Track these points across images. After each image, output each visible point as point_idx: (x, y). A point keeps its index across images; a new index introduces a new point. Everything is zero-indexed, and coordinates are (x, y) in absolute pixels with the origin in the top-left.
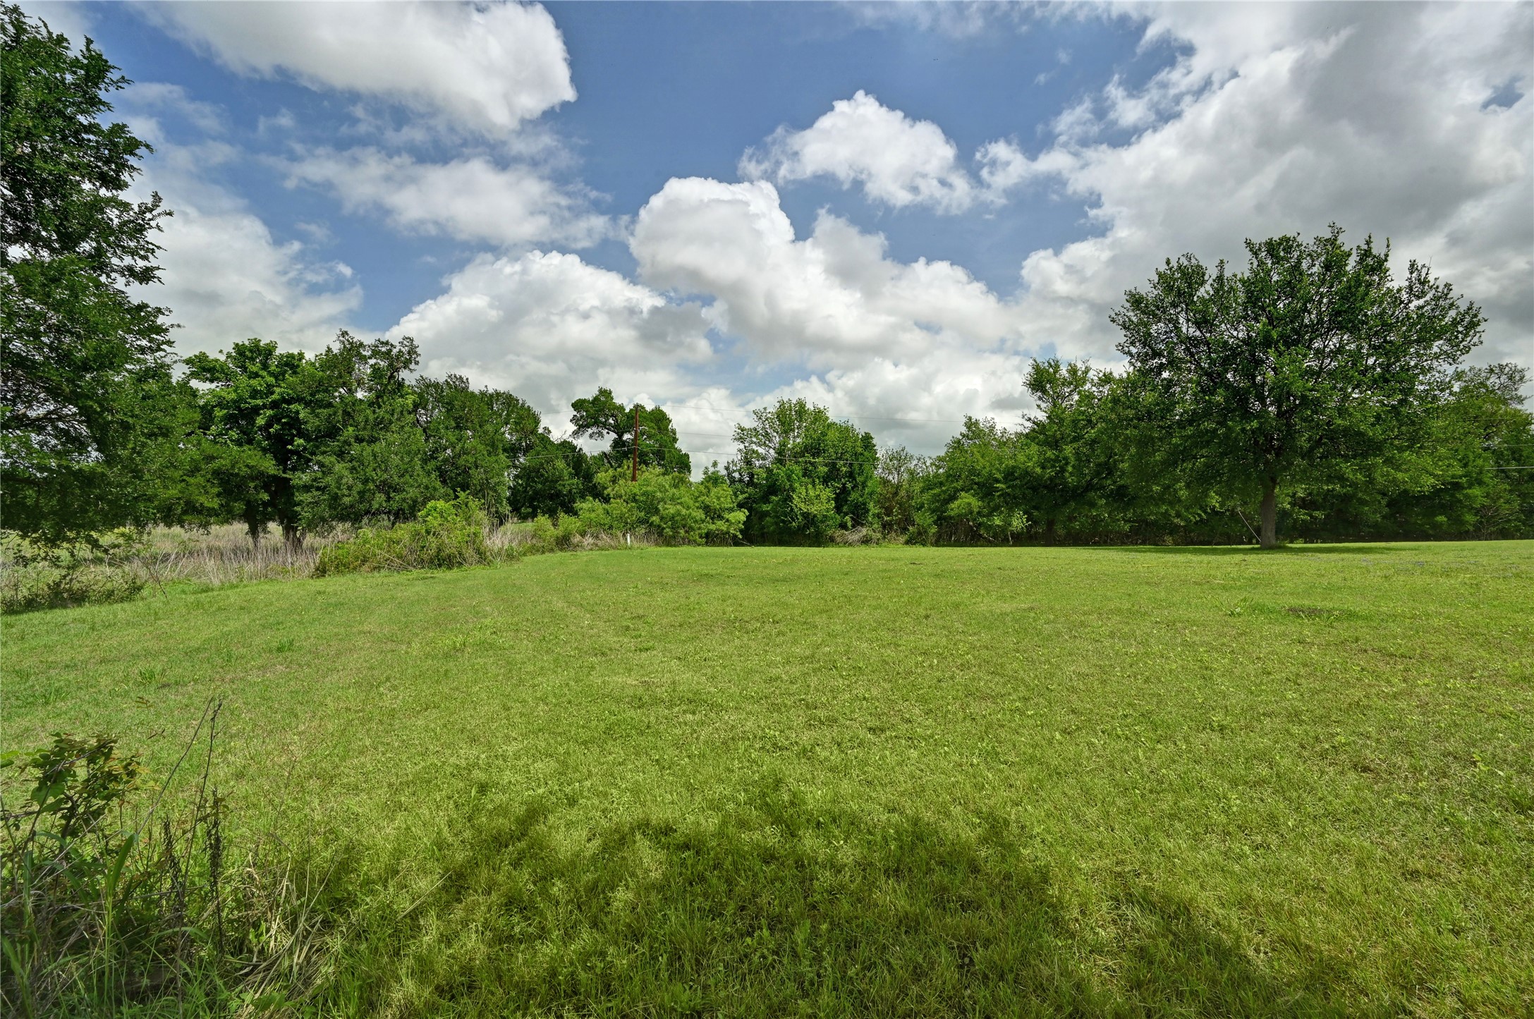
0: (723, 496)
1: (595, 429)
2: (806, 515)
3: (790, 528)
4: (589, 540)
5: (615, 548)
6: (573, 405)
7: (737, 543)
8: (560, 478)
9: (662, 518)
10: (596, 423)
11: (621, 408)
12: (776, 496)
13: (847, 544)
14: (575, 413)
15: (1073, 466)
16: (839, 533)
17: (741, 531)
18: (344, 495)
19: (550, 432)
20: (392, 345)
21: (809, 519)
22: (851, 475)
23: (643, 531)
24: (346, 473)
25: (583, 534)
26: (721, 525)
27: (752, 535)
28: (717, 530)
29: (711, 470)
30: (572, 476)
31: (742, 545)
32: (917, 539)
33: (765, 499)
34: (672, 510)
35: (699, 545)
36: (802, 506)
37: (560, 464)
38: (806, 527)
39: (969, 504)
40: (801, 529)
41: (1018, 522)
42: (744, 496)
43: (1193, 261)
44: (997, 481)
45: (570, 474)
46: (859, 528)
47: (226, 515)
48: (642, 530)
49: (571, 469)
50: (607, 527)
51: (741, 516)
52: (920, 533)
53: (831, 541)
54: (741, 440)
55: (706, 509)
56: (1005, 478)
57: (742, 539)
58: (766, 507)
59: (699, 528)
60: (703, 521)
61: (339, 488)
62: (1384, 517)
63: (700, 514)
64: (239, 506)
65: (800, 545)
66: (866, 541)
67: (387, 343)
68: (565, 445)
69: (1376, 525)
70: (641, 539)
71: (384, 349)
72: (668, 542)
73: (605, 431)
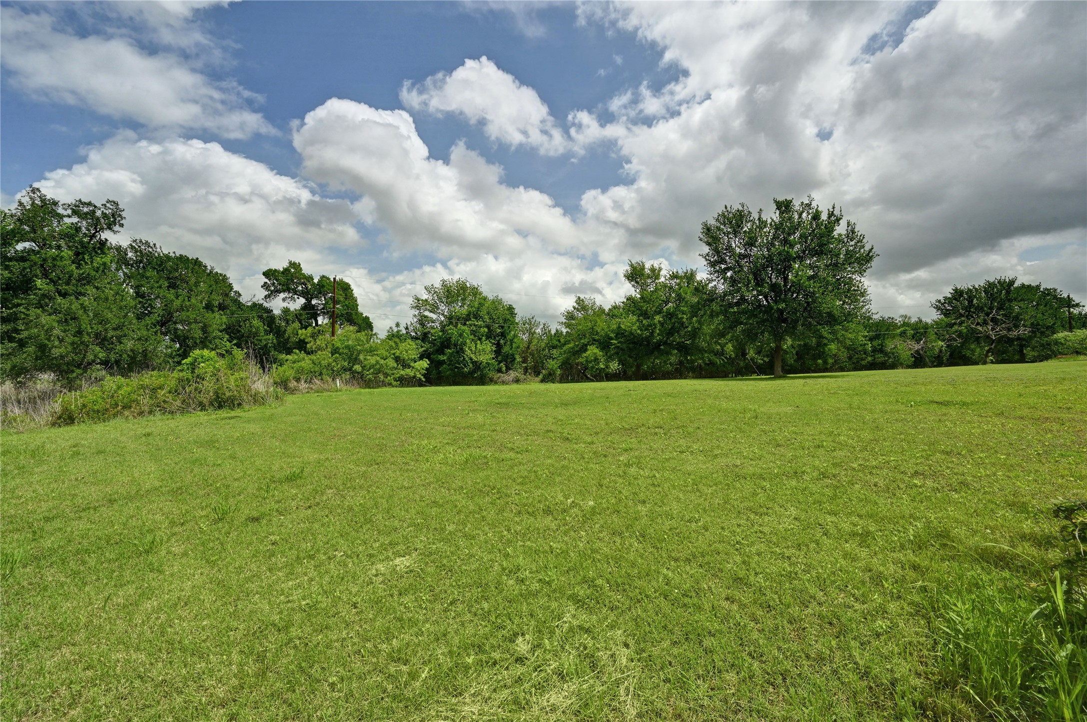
0: (410, 349)
1: (286, 295)
2: (474, 363)
3: (463, 373)
4: (303, 385)
5: (329, 391)
6: (264, 274)
7: (421, 384)
8: (256, 334)
9: (364, 367)
10: (288, 290)
11: (310, 278)
12: (450, 349)
13: (504, 383)
14: (267, 280)
15: (659, 330)
16: (496, 376)
17: (424, 375)
18: (53, 347)
19: (240, 295)
20: (95, 207)
21: (477, 365)
23: (348, 377)
24: (55, 324)
25: (298, 380)
26: (409, 372)
27: (433, 378)
28: (407, 375)
29: (395, 329)
30: (267, 333)
31: (425, 386)
32: (549, 378)
33: (441, 351)
34: (372, 360)
35: (393, 386)
36: (473, 356)
37: (256, 322)
38: (474, 371)
39: (595, 354)
40: (472, 373)
41: (614, 366)
42: (423, 349)
43: (745, 207)
44: (612, 339)
45: (265, 330)
46: (511, 372)
48: (347, 375)
49: (266, 327)
50: (317, 374)
51: (425, 364)
52: (550, 374)
53: (492, 381)
54: (417, 307)
55: (397, 359)
56: (616, 336)
57: (425, 382)
58: (442, 358)
59: (393, 374)
60: (396, 369)
61: (49, 340)
62: (794, 361)
63: (392, 363)
65: (470, 385)
66: (517, 381)
67: (89, 204)
68: (256, 306)
69: (791, 366)
70: (347, 382)
71: (86, 210)
72: (368, 384)
73: (296, 296)
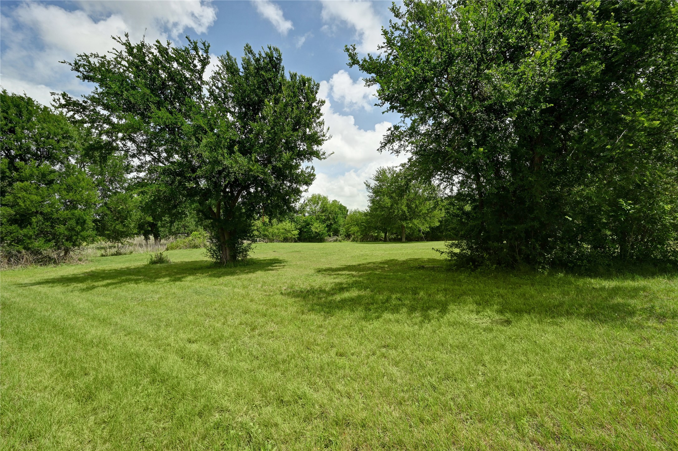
2: (316, 232)
3: (311, 237)
12: (308, 226)
16: (328, 238)
17: (297, 237)
21: (318, 234)
22: (334, 219)
26: (290, 235)
27: (301, 239)
28: (288, 237)
40: (315, 237)
46: (335, 236)
47: (138, 234)
51: (296, 232)
55: (285, 230)
57: (297, 240)
58: (305, 230)
64: (142, 232)
72: (271, 241)
